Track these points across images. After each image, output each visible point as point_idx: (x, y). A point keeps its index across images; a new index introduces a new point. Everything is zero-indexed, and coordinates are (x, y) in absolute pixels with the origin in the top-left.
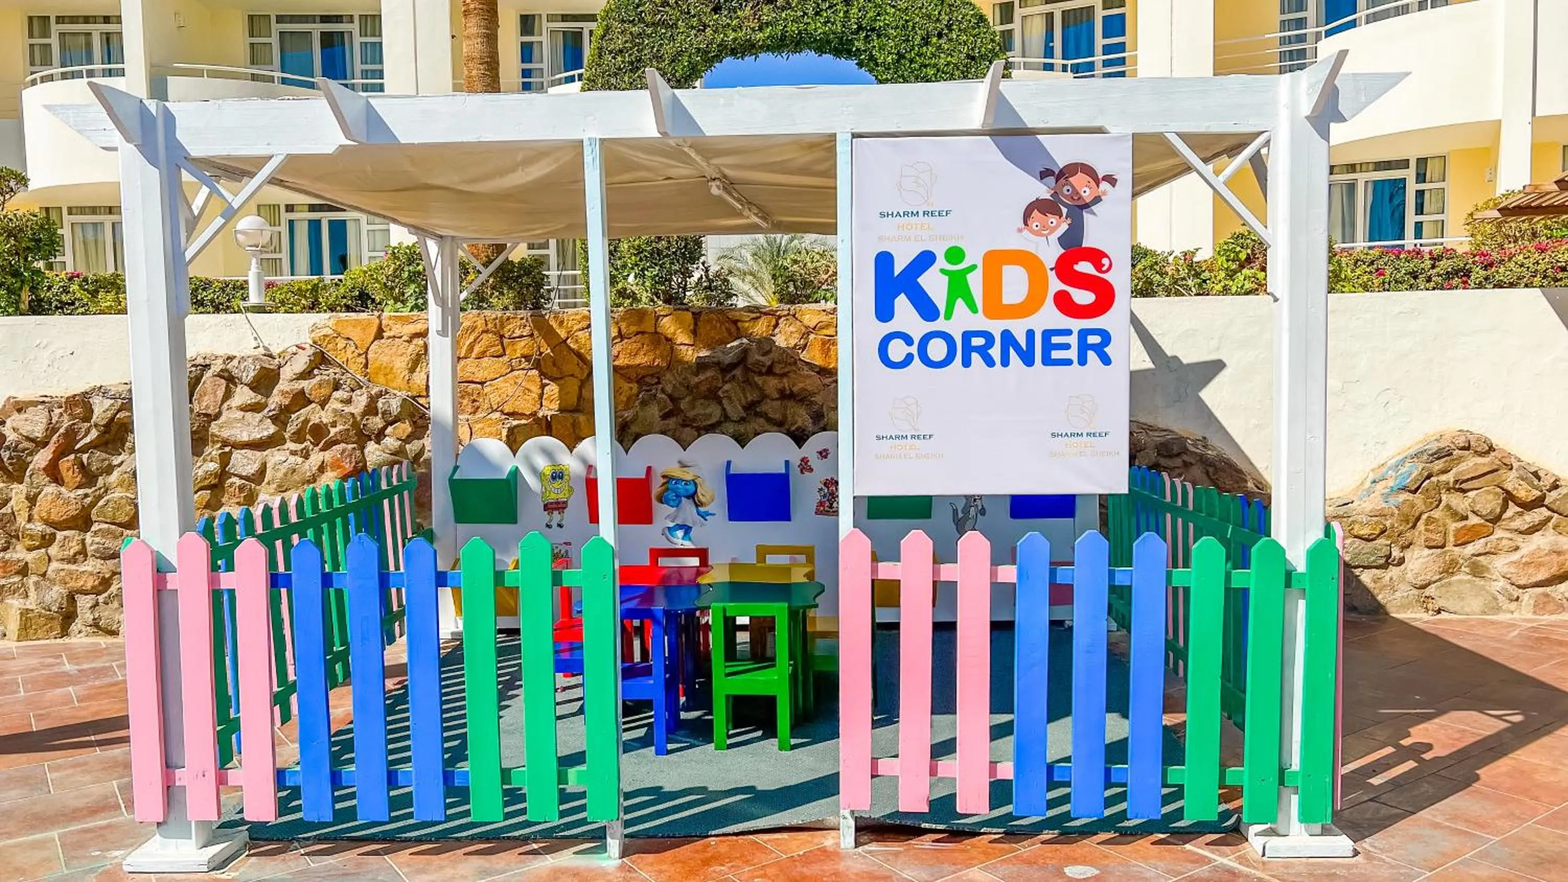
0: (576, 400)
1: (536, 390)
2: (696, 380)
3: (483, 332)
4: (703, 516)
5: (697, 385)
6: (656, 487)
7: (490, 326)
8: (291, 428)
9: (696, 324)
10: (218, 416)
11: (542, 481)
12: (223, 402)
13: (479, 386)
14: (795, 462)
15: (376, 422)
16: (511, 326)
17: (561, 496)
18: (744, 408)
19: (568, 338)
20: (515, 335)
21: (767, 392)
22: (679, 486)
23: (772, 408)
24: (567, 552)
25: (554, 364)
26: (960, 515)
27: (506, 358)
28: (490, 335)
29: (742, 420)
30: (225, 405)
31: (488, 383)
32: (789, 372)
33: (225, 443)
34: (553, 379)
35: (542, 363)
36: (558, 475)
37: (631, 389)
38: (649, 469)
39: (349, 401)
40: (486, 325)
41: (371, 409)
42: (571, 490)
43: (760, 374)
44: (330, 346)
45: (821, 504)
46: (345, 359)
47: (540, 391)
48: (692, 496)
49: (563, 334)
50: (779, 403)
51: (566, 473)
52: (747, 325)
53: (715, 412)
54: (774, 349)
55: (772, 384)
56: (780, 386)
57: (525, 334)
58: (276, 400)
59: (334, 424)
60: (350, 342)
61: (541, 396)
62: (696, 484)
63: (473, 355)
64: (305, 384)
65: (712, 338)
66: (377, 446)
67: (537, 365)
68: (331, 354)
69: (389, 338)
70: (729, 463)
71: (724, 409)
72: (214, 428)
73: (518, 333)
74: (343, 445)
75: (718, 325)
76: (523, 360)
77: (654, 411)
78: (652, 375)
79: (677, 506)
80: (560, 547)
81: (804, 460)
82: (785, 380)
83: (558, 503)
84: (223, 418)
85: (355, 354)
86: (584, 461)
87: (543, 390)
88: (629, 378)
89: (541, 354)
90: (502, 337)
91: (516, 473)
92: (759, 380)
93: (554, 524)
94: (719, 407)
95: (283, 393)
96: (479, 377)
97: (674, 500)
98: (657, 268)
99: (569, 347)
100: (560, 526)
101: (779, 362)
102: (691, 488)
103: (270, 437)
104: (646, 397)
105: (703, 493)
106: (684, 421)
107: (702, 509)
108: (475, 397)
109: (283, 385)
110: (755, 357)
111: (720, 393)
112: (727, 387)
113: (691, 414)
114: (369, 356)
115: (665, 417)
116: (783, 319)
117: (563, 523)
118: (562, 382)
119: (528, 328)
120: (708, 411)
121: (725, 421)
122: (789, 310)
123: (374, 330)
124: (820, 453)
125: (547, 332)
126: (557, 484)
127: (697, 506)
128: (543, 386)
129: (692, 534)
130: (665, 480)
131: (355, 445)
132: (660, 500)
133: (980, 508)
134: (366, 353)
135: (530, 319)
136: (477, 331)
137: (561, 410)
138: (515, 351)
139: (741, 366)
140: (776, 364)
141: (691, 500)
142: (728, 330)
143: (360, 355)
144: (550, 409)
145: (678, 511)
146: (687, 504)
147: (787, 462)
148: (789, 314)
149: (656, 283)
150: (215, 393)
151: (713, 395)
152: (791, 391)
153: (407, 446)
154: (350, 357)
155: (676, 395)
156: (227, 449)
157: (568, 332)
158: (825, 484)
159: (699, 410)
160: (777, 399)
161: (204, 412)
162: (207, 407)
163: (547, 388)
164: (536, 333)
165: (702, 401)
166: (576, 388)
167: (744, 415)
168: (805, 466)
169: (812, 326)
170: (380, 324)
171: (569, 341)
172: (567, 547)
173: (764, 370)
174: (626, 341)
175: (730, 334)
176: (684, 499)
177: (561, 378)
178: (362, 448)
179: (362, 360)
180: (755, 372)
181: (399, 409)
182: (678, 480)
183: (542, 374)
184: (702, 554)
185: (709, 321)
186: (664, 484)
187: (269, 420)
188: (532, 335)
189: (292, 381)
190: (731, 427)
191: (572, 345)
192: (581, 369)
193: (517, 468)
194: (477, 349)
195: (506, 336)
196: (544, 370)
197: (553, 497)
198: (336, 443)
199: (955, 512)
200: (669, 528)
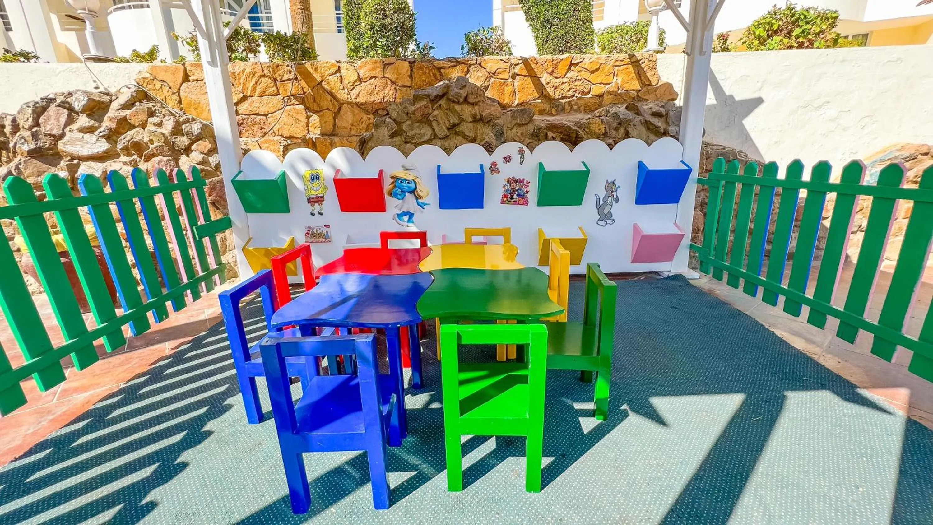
0: (331, 126)
1: (303, 120)
2: (413, 108)
3: (261, 76)
4: (422, 206)
5: (414, 112)
6: (387, 185)
7: (266, 72)
8: (120, 146)
9: (412, 70)
10: (62, 136)
11: (304, 182)
12: (66, 126)
13: (264, 117)
14: (487, 166)
15: (183, 141)
16: (280, 72)
17: (320, 192)
18: (448, 129)
19: (322, 81)
20: (284, 79)
21: (463, 117)
22: (403, 184)
23: (467, 128)
24: (327, 232)
25: (314, 101)
26: (601, 202)
27: (280, 97)
28: (267, 79)
29: (447, 137)
30: (68, 128)
31: (270, 115)
32: (479, 101)
33: (73, 158)
34: (316, 112)
35: (306, 99)
36: (315, 178)
37: (369, 119)
38: (381, 172)
39: (160, 125)
40: (263, 71)
41: (177, 131)
42: (326, 188)
43: (458, 103)
44: (150, 86)
45: (505, 196)
46: (163, 97)
47: (306, 121)
48: (413, 192)
49: (318, 79)
50: (471, 125)
51: (321, 175)
52: (447, 71)
53: (427, 132)
54: (468, 84)
55: (467, 111)
56: (473, 112)
57: (291, 77)
58: (107, 123)
59: (151, 141)
60: (165, 84)
61: (308, 124)
62: (415, 183)
63: (257, 94)
64: (127, 112)
65: (423, 81)
66: (187, 158)
67: (302, 101)
68: (151, 93)
69: (194, 81)
70: (439, 167)
71: (434, 130)
72: (61, 145)
73: (286, 77)
74: (160, 157)
75: (427, 71)
76: (292, 98)
77: (384, 132)
78: (383, 109)
79: (403, 199)
80: (322, 229)
81: (494, 164)
82: (476, 108)
83: (317, 197)
84: (66, 138)
85: (170, 93)
86: (333, 166)
87: (308, 120)
88: (367, 111)
89: (304, 93)
90: (275, 80)
91: (284, 174)
92: (457, 108)
93: (316, 212)
94: (429, 128)
95: (111, 119)
96: (263, 110)
97: (400, 195)
98: (385, 39)
99: (324, 88)
100: (320, 214)
101: (472, 94)
102: (412, 185)
103: (106, 152)
104: (378, 122)
105: (422, 189)
106: (406, 139)
107: (420, 201)
108: (262, 125)
109: (111, 113)
110: (455, 90)
111: (431, 118)
112: (436, 112)
113: (410, 134)
114: (181, 94)
115: (392, 136)
116: (472, 66)
117: (322, 212)
118: (321, 114)
119: (293, 73)
120: (423, 131)
121: (434, 138)
122: (477, 60)
123: (181, 75)
124: (505, 158)
125: (307, 76)
126: (315, 184)
127: (417, 198)
128: (308, 117)
129: (414, 218)
130: (393, 180)
131: (170, 158)
132: (390, 194)
133: (615, 197)
134: (179, 92)
135: (293, 66)
136: (257, 76)
137: (322, 134)
138: (286, 90)
139: (445, 98)
140: (470, 96)
141: (413, 195)
142: (434, 75)
143: (173, 94)
144: (315, 133)
145: (404, 202)
146: (409, 197)
147: (481, 166)
148: (476, 63)
149: (385, 50)
150: (58, 119)
151: (426, 120)
152: (481, 116)
153: (210, 158)
154: (167, 95)
155: (399, 119)
156: (76, 161)
157: (322, 77)
158: (508, 182)
159: (416, 131)
160: (471, 122)
161: (49, 132)
162: (52, 129)
163: (311, 119)
164: (299, 77)
165: (418, 124)
166: (331, 118)
167: (448, 134)
168: (494, 168)
169: (493, 71)
170: (185, 70)
171: (323, 83)
172: (327, 229)
173: (461, 100)
174: (363, 83)
175: (436, 78)
176: (407, 193)
177: (321, 111)
178: (177, 160)
179: (175, 97)
180: (454, 102)
181: (199, 131)
182: (402, 180)
183: (307, 108)
184: (422, 236)
185: (421, 68)
186: (392, 183)
187: (104, 140)
188: (296, 79)
189: (118, 110)
190: (439, 142)
191: (325, 86)
192: (333, 104)
193: (284, 172)
194: (259, 90)
195: (278, 79)
196: (308, 105)
197: (313, 193)
198: (154, 155)
199: (598, 201)
200: (397, 214)
